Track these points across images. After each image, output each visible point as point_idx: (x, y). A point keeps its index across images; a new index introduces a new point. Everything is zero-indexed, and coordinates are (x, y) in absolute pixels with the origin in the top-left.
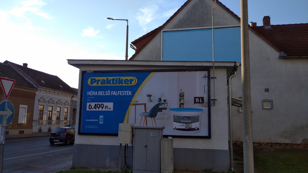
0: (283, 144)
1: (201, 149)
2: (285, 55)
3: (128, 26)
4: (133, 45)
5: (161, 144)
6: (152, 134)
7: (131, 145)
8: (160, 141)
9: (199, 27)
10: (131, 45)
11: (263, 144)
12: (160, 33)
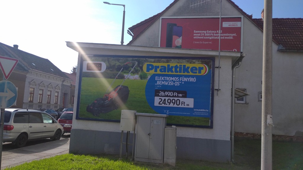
0: (277, 135)
1: (202, 139)
2: (283, 49)
3: (124, 12)
4: (130, 31)
5: (165, 133)
6: (155, 122)
7: (133, 132)
8: (164, 129)
9: (199, 16)
10: (128, 31)
11: (257, 135)
12: (158, 20)
